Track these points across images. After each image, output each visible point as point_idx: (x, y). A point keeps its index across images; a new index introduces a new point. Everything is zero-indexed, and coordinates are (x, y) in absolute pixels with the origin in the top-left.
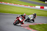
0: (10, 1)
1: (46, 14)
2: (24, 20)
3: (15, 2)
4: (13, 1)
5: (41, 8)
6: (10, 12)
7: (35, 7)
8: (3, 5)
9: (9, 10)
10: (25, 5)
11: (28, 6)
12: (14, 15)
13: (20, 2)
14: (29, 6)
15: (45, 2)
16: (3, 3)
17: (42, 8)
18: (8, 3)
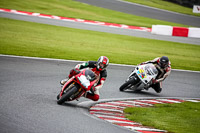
0: (44, 4)
1: (197, 59)
2: (99, 83)
3: (65, 8)
4: (56, 6)
5: (174, 35)
6: (42, 52)
7: (150, 28)
8: (12, 20)
9: (41, 41)
10: (107, 23)
11: (118, 24)
12: (58, 63)
13: (88, 10)
14: (124, 26)
15: (192, 7)
16: (13, 11)
17: (180, 32)
18: (35, 14)
